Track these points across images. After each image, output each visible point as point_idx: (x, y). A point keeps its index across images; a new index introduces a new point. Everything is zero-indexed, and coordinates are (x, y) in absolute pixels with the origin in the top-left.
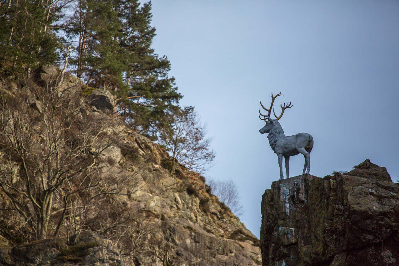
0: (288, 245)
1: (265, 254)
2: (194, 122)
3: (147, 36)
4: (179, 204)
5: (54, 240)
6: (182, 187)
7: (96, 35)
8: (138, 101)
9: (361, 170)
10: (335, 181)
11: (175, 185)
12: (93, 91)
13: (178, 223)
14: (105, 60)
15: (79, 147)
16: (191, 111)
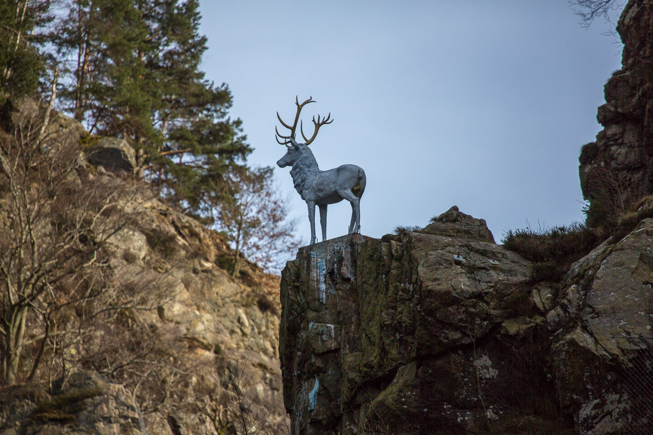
0: (324, 353)
1: (286, 369)
2: (270, 191)
3: (193, 50)
4: (245, 326)
5: (26, 386)
6: (250, 299)
7: (107, 49)
8: (181, 160)
9: (444, 225)
10: (399, 244)
11: (239, 296)
12: (100, 140)
13: (243, 358)
14: (120, 90)
15: (69, 232)
16: (268, 174)
